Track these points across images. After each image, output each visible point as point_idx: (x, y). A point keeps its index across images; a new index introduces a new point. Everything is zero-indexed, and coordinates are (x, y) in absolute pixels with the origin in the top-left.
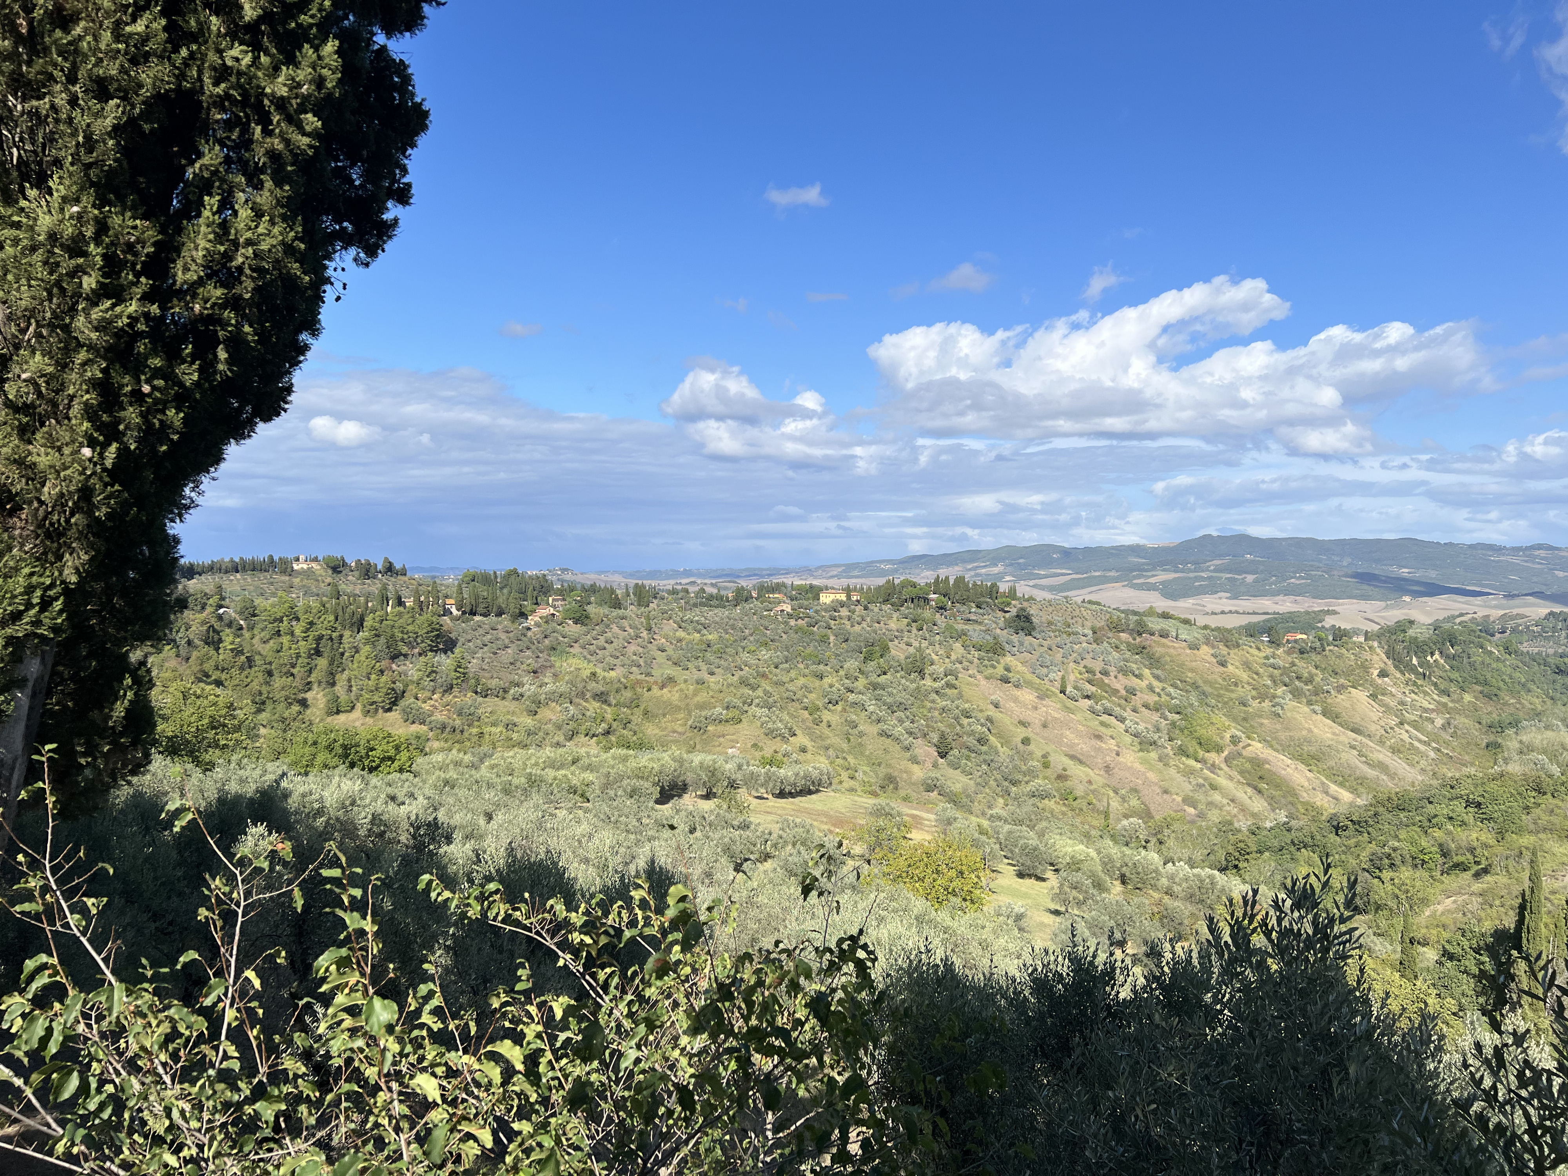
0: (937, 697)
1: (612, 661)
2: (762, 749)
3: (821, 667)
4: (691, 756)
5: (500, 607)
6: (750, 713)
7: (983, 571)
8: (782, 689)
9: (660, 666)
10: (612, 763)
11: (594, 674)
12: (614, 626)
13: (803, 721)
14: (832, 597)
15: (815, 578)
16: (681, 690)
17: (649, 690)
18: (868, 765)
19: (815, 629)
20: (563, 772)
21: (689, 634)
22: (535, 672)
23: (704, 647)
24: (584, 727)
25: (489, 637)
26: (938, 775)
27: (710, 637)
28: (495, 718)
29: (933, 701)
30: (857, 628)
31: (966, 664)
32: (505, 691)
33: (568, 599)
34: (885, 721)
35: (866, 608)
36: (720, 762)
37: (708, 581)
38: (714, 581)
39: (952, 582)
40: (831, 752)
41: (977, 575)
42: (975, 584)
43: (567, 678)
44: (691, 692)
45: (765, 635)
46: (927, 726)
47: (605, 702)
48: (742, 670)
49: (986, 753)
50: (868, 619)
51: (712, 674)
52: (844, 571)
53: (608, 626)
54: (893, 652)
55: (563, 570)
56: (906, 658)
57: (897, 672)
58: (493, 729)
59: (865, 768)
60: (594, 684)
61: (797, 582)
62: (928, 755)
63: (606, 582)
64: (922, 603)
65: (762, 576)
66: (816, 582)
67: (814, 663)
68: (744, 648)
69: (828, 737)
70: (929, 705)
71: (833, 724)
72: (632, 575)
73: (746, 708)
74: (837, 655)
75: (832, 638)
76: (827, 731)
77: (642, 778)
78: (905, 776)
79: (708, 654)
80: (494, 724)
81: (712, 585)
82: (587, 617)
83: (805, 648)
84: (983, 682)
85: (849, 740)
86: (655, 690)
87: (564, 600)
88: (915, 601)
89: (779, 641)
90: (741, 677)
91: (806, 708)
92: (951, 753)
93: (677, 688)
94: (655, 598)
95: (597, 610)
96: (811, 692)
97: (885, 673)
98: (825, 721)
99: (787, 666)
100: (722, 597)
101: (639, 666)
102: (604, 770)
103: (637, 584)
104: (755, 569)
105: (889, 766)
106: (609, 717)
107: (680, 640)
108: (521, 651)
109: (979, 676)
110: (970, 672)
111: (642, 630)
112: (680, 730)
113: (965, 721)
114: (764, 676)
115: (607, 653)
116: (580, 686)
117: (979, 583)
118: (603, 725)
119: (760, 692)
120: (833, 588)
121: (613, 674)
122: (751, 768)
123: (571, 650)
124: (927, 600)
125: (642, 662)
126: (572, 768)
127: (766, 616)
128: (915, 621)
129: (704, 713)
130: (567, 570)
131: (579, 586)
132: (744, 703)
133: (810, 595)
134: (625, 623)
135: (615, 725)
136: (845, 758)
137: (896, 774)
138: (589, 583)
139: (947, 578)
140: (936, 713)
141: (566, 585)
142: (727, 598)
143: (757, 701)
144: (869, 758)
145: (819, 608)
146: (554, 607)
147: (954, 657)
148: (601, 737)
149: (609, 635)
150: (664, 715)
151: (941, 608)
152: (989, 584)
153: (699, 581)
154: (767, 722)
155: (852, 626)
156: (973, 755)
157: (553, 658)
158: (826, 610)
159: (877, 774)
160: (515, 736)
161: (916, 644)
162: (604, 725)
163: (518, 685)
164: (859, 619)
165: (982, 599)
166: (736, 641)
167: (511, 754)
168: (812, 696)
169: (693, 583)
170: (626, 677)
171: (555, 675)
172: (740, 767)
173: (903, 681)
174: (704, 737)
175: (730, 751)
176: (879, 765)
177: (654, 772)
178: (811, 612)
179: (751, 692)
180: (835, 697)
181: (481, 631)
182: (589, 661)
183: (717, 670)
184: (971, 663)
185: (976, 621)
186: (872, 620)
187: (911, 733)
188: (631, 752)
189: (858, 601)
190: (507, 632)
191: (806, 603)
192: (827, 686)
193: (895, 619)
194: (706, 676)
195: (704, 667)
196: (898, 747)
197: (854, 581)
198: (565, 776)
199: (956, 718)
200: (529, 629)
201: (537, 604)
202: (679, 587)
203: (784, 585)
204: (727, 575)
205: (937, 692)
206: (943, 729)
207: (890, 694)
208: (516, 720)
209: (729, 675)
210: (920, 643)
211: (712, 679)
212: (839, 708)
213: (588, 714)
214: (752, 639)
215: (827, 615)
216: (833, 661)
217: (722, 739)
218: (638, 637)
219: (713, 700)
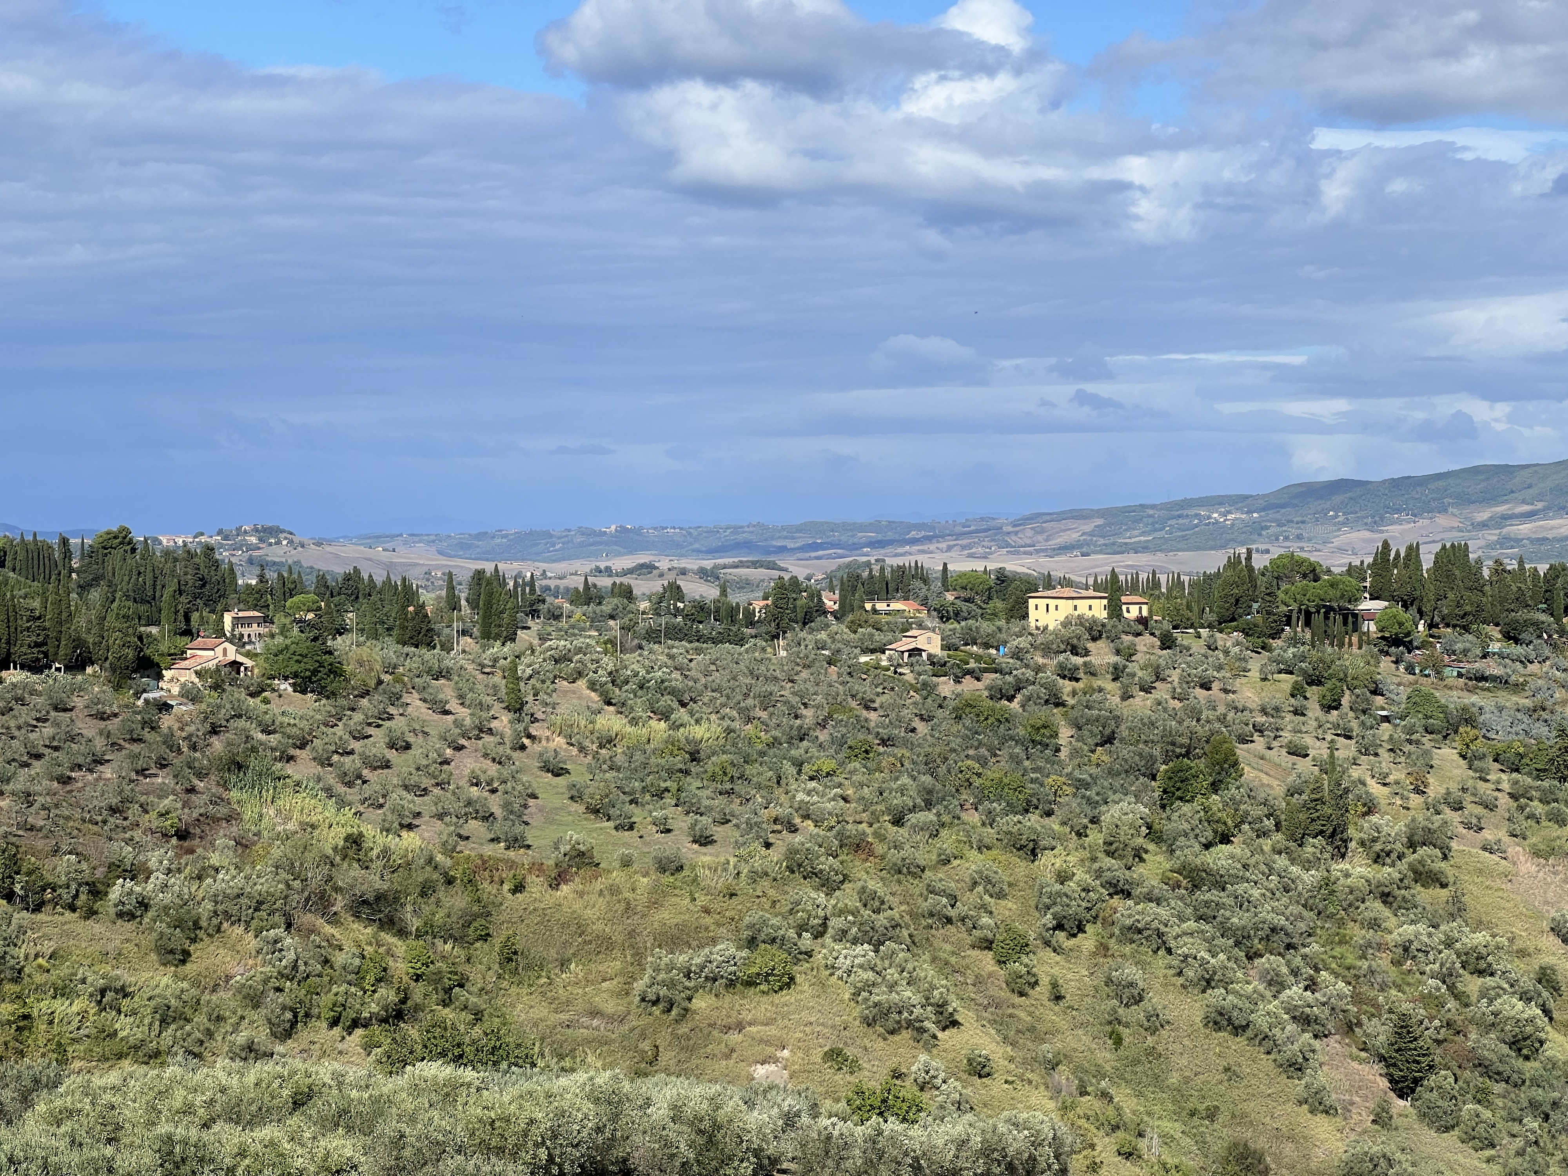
0: (1386, 912)
1: (410, 802)
2: (854, 1067)
3: (1034, 820)
4: (646, 1086)
5: (78, 643)
6: (819, 958)
7: (1524, 529)
8: (916, 887)
9: (550, 817)
10: (409, 1106)
11: (355, 841)
12: (413, 700)
13: (979, 981)
14: (1065, 609)
15: (1015, 551)
16: (614, 890)
17: (519, 888)
18: (1176, 1116)
19: (1015, 705)
20: (266, 1132)
21: (634, 722)
22: (183, 835)
23: (679, 761)
24: (326, 1000)
25: (48, 730)
26: (1391, 1149)
27: (699, 732)
28: (64, 970)
29: (1375, 924)
30: (1141, 703)
31: (1472, 809)
32: (97, 892)
33: (280, 619)
34: (1226, 984)
35: (1167, 643)
36: (732, 1104)
37: (692, 564)
38: (708, 564)
39: (1427, 562)
40: (1063, 1076)
41: (1506, 541)
42: (1499, 570)
43: (276, 852)
44: (641, 898)
45: (863, 725)
46: (1357, 999)
47: (391, 924)
48: (793, 829)
49: (1536, 1083)
50: (1175, 676)
51: (704, 840)
52: (1099, 531)
53: (395, 699)
54: (1249, 774)
55: (267, 533)
56: (1291, 792)
57: (1263, 834)
58: (60, 1006)
59: (1167, 1126)
60: (356, 871)
61: (960, 565)
62: (1359, 1086)
63: (390, 567)
64: (1337, 627)
65: (855, 547)
66: (1015, 566)
67: (1011, 809)
68: (799, 765)
69: (1054, 1032)
70: (1358, 934)
71: (1069, 990)
72: (463, 547)
73: (807, 941)
74: (1081, 785)
75: (1065, 734)
76: (1052, 1015)
77: (500, 1151)
78: (1288, 1149)
79: (692, 784)
80: (62, 991)
81: (704, 574)
82: (336, 671)
83: (984, 763)
84: (1527, 866)
85: (1119, 1042)
86: (536, 885)
87: (267, 620)
88: (1318, 619)
89: (906, 743)
90: (792, 852)
91: (987, 945)
92: (1432, 1080)
93: (599, 884)
94: (534, 613)
95: (364, 652)
96: (1000, 895)
97: (1225, 839)
98: (1044, 980)
99: (929, 816)
100: (733, 612)
101: (488, 817)
102: (388, 1128)
103: (479, 575)
104: (834, 527)
105: (1239, 1118)
106: (400, 968)
107: (608, 741)
108: (142, 772)
109: (1514, 849)
110: (1487, 835)
111: (497, 709)
112: (610, 1006)
113: (1472, 985)
114: (859, 846)
115: (392, 777)
116: (316, 877)
117: (1512, 565)
118: (382, 991)
119: (848, 897)
120: (1067, 583)
121: (410, 840)
122: (824, 1122)
123: (289, 769)
124: (1352, 620)
125: (495, 805)
126: (295, 1121)
127: (866, 669)
128: (1315, 681)
129: (682, 959)
130: (274, 531)
131: (310, 581)
132: (801, 928)
133: (998, 604)
134: (446, 690)
135: (418, 991)
136: (1105, 1095)
137: (1260, 1143)
138: (340, 570)
139: (1413, 551)
140: (1383, 961)
141: (271, 575)
142: (749, 614)
143: (836, 923)
144: (1179, 1094)
145: (1022, 642)
146: (239, 641)
147: (1435, 789)
148: (376, 1028)
149: (398, 724)
150: (563, 964)
151: (1396, 641)
152: (1543, 568)
153: (663, 564)
154: (869, 986)
155: (1126, 696)
156: (1499, 1088)
157: (235, 794)
158: (1047, 650)
159: (1202, 1144)
160: (124, 1026)
161: (1318, 750)
162: (387, 994)
163: (135, 873)
164: (1146, 676)
165: (1522, 615)
166: (775, 743)
167: (113, 1077)
168: (1007, 908)
169: (646, 569)
170: (450, 851)
171: (242, 844)
172: (790, 1120)
173: (1281, 861)
174: (683, 1029)
175: (760, 1071)
176: (1211, 1115)
177: (536, 1133)
178: (1000, 655)
179: (821, 898)
180: (1076, 908)
181: (24, 715)
182: (342, 803)
183: (719, 832)
184: (1490, 806)
185: (1503, 682)
186: (1186, 681)
187: (1304, 1021)
188: (468, 1074)
189: (1143, 621)
190: (102, 717)
191: (986, 627)
192: (1049, 877)
193: (1255, 674)
194: (689, 850)
195: (681, 822)
196: (1266, 1063)
197: (1131, 559)
198: (272, 1144)
199: (1447, 977)
200: (164, 707)
201: (187, 632)
202: (605, 582)
203: (920, 574)
204: (747, 546)
205: (1386, 898)
206: (1406, 1007)
207: (1242, 902)
208: (124, 976)
209: (757, 845)
210: (1332, 748)
211: (706, 857)
212: (1087, 942)
213: (339, 959)
214: (823, 736)
215: (1052, 663)
216: (1070, 802)
217: (735, 1037)
218: (483, 730)
219: (708, 920)
